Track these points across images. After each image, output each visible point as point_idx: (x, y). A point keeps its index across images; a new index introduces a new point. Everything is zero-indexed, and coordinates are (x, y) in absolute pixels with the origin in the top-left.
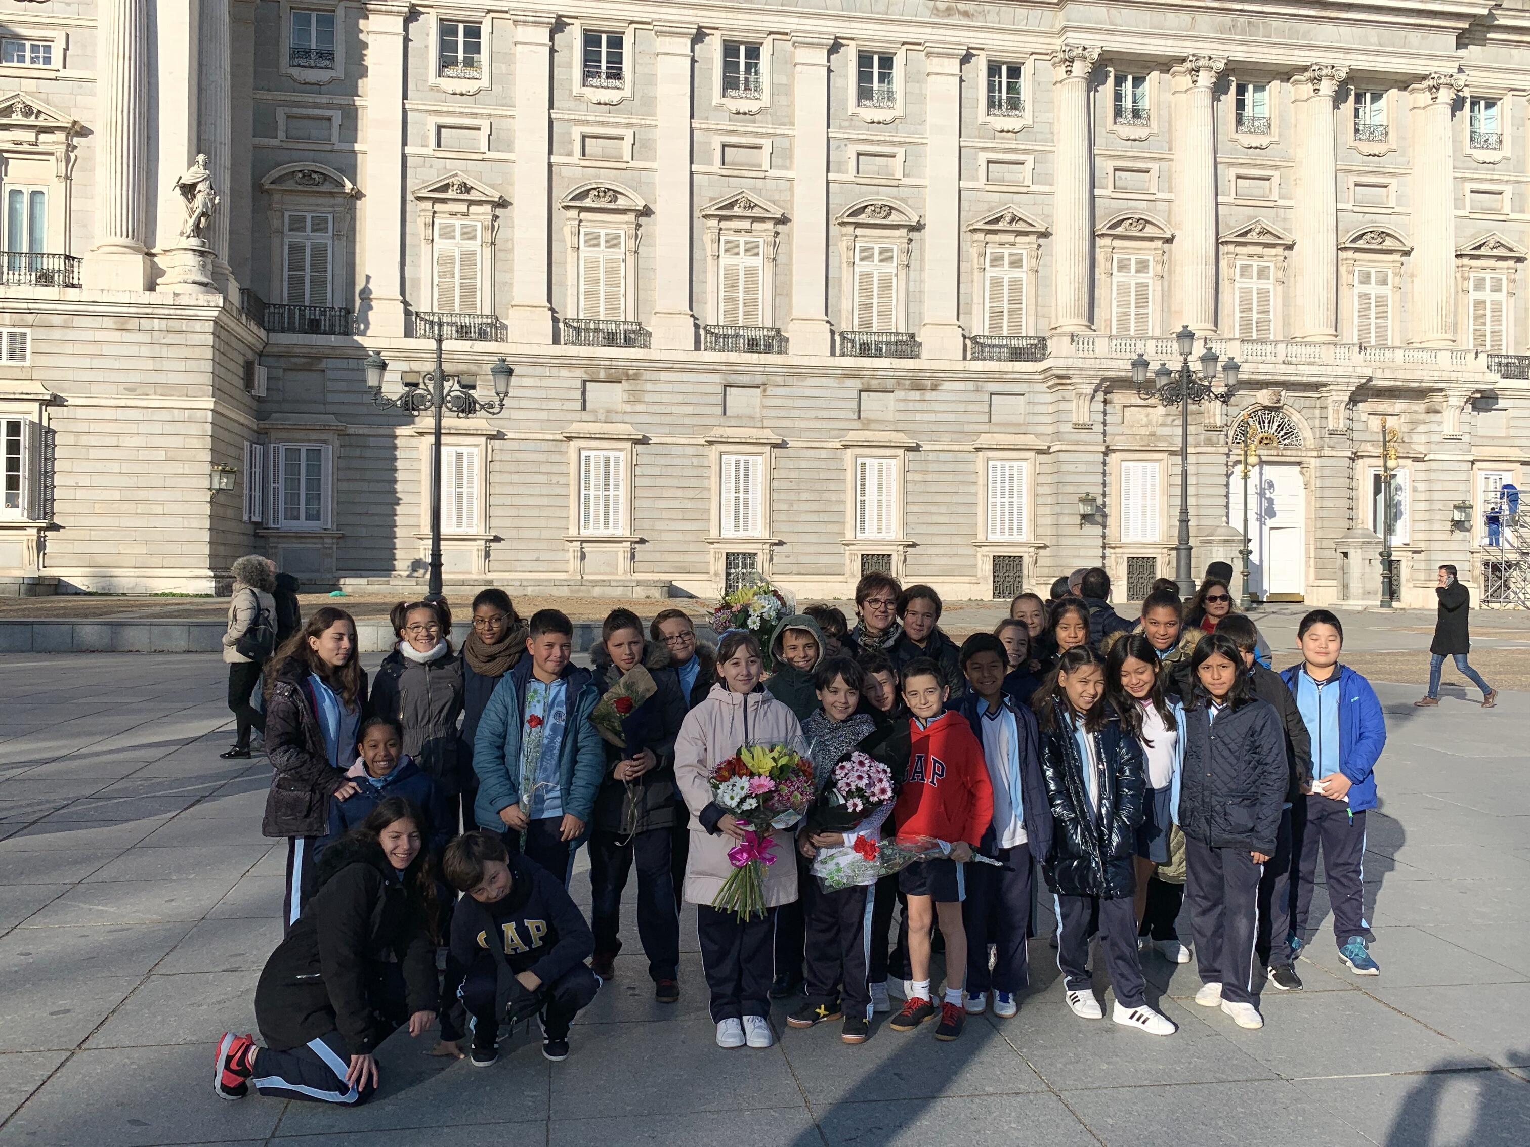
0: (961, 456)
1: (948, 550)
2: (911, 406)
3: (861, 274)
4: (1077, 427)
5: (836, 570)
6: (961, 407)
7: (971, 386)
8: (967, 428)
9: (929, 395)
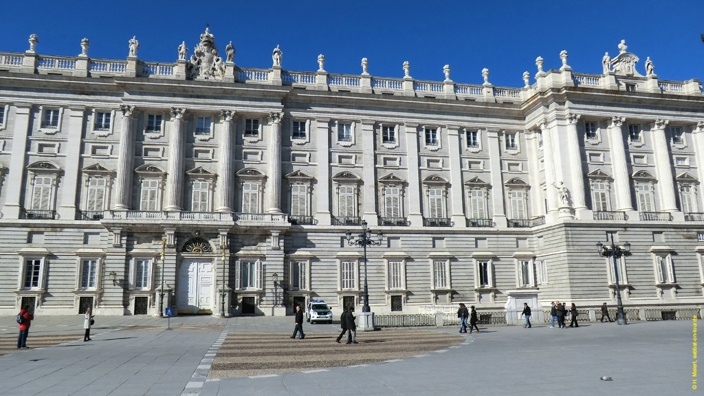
0: (70, 257)
1: (62, 295)
2: (50, 238)
3: (36, 188)
4: (115, 246)
5: (11, 304)
6: (72, 238)
7: (76, 230)
8: (74, 246)
9: (58, 234)
